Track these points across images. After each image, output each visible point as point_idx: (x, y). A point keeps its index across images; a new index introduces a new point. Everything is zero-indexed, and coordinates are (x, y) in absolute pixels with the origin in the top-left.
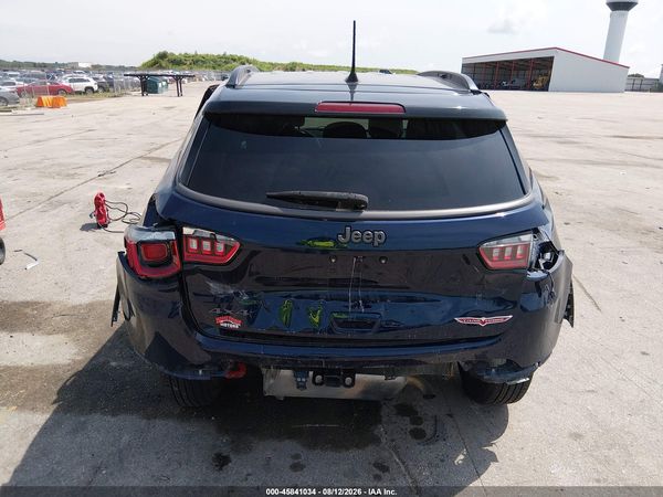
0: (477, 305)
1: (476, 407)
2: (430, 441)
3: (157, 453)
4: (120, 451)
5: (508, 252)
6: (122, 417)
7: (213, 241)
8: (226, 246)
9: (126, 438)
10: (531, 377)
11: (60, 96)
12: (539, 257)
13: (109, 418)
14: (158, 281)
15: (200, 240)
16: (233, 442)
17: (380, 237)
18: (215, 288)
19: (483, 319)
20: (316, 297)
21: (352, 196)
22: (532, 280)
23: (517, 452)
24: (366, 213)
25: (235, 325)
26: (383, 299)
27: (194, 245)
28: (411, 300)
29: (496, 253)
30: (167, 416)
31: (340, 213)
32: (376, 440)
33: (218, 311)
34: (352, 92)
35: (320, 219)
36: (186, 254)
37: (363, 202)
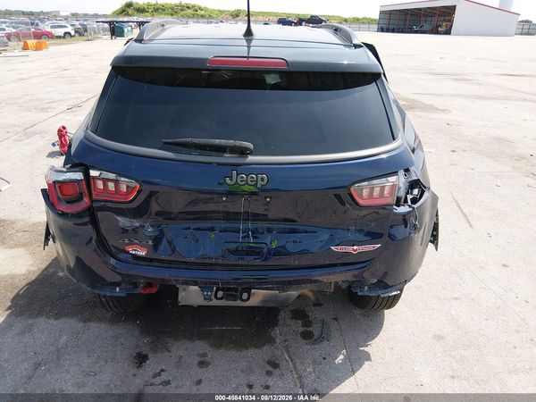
0: (351, 236)
1: (358, 312)
2: (316, 342)
3: (88, 352)
4: (58, 350)
5: (377, 191)
6: (62, 320)
7: (116, 182)
8: (128, 187)
9: (64, 338)
10: (401, 290)
11: (43, 40)
12: (407, 193)
13: (52, 321)
14: (73, 216)
15: (105, 181)
16: (152, 342)
17: (263, 179)
18: (123, 221)
19: (355, 247)
20: (212, 229)
21: (238, 143)
22: (399, 214)
23: (388, 351)
24: (251, 158)
25: (142, 253)
26: (270, 230)
27: (100, 185)
28: (294, 231)
29: (365, 192)
30: (100, 320)
31: (228, 158)
32: (272, 341)
33: (127, 241)
34: (249, 47)
35: (210, 163)
36: (93, 192)
37: (248, 149)
